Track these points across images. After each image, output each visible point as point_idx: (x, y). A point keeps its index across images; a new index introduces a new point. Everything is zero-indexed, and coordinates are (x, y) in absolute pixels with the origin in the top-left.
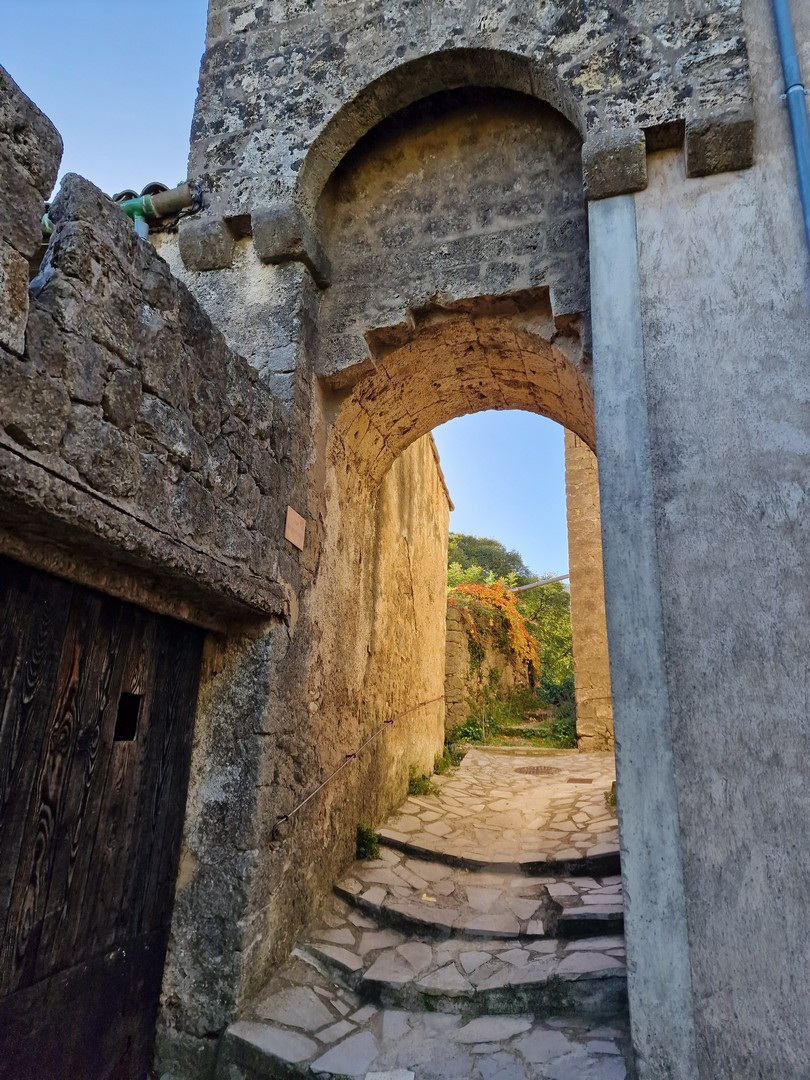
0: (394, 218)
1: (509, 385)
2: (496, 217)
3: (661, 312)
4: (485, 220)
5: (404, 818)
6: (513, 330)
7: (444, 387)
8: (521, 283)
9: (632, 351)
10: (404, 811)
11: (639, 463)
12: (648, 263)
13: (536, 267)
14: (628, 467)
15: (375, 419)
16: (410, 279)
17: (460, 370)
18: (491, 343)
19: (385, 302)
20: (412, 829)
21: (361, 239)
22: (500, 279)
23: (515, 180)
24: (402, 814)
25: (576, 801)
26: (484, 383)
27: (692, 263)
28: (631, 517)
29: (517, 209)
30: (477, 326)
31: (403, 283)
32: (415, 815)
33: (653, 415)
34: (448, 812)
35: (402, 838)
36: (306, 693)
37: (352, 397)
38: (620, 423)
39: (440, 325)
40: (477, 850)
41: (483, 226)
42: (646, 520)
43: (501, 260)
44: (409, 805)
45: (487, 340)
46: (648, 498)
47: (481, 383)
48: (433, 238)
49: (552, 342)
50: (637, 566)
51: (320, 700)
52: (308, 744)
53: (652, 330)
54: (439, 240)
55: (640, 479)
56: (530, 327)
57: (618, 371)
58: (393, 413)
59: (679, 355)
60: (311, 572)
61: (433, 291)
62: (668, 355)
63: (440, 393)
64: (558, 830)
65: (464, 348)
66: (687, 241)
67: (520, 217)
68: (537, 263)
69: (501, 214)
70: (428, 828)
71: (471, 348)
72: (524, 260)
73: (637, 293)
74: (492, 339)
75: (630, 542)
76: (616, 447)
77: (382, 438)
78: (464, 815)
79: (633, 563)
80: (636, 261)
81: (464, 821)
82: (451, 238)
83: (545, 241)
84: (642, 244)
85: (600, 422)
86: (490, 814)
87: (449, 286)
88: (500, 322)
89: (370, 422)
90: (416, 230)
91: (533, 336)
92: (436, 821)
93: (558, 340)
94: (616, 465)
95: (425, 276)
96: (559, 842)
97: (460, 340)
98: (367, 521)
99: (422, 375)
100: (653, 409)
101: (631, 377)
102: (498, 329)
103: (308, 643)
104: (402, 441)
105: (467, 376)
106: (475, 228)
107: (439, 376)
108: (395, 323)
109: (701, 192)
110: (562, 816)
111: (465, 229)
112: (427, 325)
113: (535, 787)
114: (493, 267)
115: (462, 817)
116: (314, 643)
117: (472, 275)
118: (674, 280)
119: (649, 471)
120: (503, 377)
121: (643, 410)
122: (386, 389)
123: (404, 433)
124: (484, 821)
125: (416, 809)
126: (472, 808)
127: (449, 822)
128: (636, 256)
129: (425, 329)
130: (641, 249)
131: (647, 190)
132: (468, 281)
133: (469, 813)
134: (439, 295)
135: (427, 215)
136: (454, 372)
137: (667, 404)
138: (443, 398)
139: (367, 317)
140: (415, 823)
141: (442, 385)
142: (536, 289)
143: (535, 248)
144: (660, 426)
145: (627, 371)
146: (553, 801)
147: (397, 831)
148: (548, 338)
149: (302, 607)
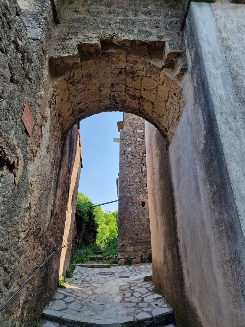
0: (93, 6)
1: (130, 98)
2: (141, 15)
3: (230, 43)
4: (136, 15)
5: (57, 301)
6: (144, 63)
7: (103, 93)
8: (153, 38)
9: (219, 54)
10: (56, 298)
11: (232, 100)
12: (221, 25)
13: (159, 34)
14: (227, 101)
15: (71, 97)
16: (101, 28)
17: (112, 85)
18: (131, 70)
19: (88, 34)
20: (61, 308)
21: (77, 10)
22: (143, 35)
23: (148, 5)
24: (56, 299)
25: (130, 287)
26: (120, 95)
27: (239, 28)
28: (233, 123)
29: (150, 14)
30: (128, 59)
31: (97, 29)
32: (62, 299)
33: (234, 81)
34: (77, 296)
35: (57, 314)
36: (20, 224)
37: (64, 77)
38: (220, 82)
39: (112, 53)
40: (97, 317)
41: (135, 16)
42: (241, 125)
43: (144, 29)
44: (59, 294)
45: (129, 68)
46: (239, 115)
47: (119, 95)
48: (112, 16)
49: (162, 69)
50: (241, 147)
51: (26, 232)
52: (16, 259)
53: (228, 49)
54: (115, 17)
55: (234, 107)
56: (152, 62)
57: (215, 61)
58: (79, 98)
59: (241, 59)
60: (32, 153)
61: (112, 34)
62: (236, 59)
63: (100, 96)
64: (130, 302)
65: (118, 71)
66: (235, 21)
67: (151, 17)
68: (160, 33)
69: (143, 14)
70: (70, 306)
71: (121, 73)
72: (154, 31)
73: (218, 34)
74: (132, 68)
75: (235, 135)
76: (219, 91)
77: (71, 110)
78: (85, 297)
79: (238, 145)
80: (215, 24)
81: (86, 301)
82: (120, 18)
83: (163, 26)
84: (217, 19)
85: (210, 80)
86: (96, 296)
87: (120, 34)
88: (139, 58)
89: (69, 98)
90: (104, 12)
91: (153, 66)
92: (72, 302)
93: (164, 69)
94: (221, 99)
95: (108, 29)
96: (134, 309)
97: (118, 66)
98: (59, 148)
99: (96, 82)
100: (234, 78)
101: (221, 65)
102: (136, 62)
103: (26, 193)
104: (79, 116)
105: (114, 89)
106: (131, 17)
107: (103, 86)
108: (93, 42)
109: (237, 8)
110: (128, 294)
111: (127, 16)
112: (106, 51)
113: (108, 281)
114: (140, 31)
115: (84, 299)
116: (29, 195)
117: (131, 32)
118: (233, 33)
119: (237, 103)
120: (129, 93)
121: (229, 79)
122: (79, 82)
123: (81, 112)
124: (95, 300)
125: (62, 296)
126: (86, 293)
127: (79, 302)
128: (215, 23)
129: (105, 53)
130: (217, 20)
131: (215, 3)
132: (129, 33)
133: (87, 296)
134: (114, 37)
135: (109, 8)
136: (109, 85)
137: (240, 77)
138: (101, 99)
139: (78, 38)
140: (62, 304)
141: (103, 91)
142: (159, 42)
143: (158, 27)
144: (238, 85)
145: (219, 62)
146: (120, 287)
147: (54, 310)
148: (161, 67)
149: (25, 169)
